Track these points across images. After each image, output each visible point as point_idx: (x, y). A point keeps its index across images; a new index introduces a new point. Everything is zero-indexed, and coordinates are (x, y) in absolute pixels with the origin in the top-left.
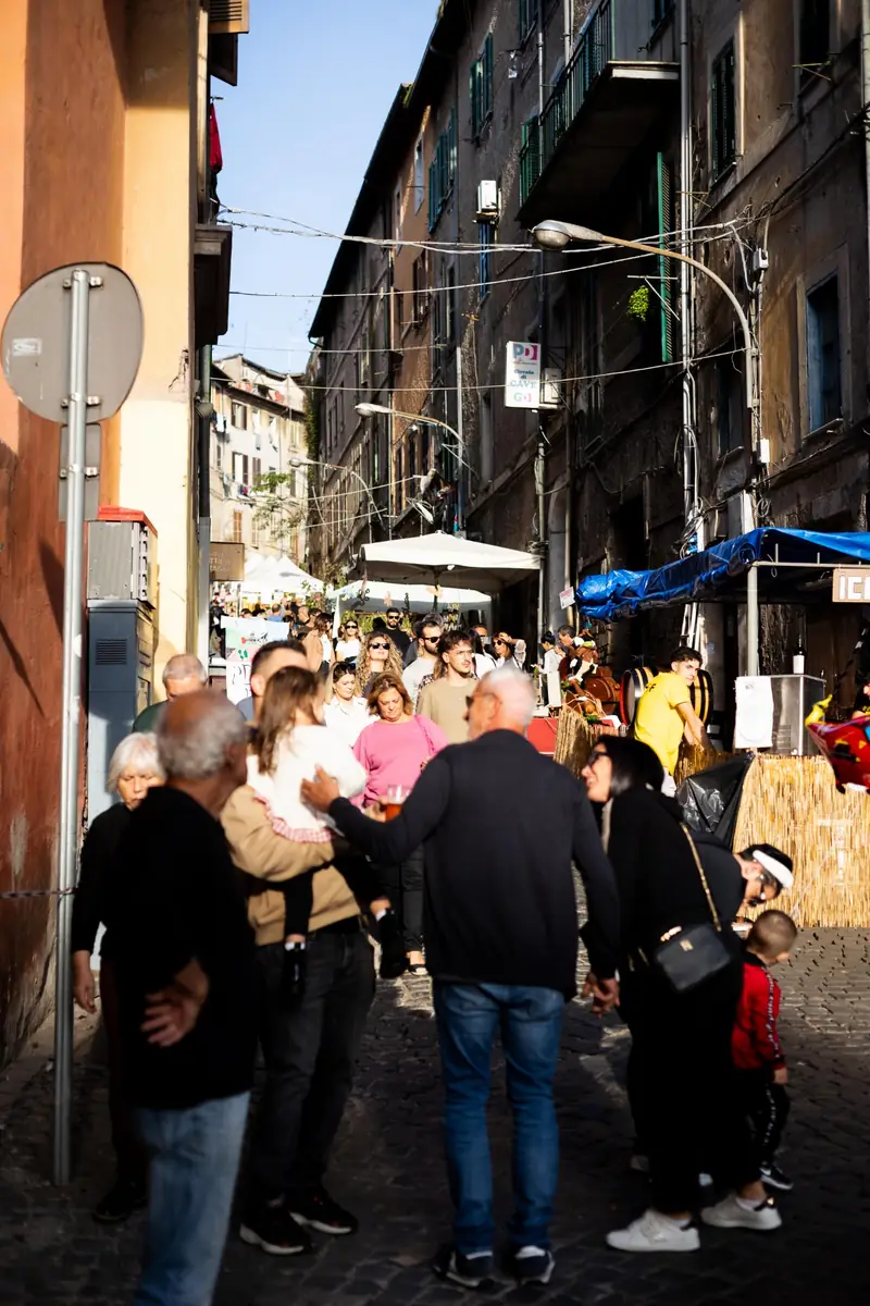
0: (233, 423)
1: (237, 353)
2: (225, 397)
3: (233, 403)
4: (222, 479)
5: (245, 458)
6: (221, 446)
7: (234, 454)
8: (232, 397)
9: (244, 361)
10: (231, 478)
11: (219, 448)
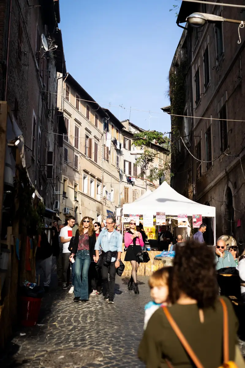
0: (124, 147)
1: (127, 119)
2: (121, 135)
3: (124, 138)
4: (119, 172)
5: (130, 163)
6: (119, 156)
7: (125, 161)
8: (124, 135)
9: (130, 123)
10: (123, 171)
11: (118, 158)
